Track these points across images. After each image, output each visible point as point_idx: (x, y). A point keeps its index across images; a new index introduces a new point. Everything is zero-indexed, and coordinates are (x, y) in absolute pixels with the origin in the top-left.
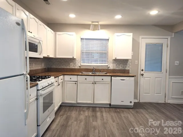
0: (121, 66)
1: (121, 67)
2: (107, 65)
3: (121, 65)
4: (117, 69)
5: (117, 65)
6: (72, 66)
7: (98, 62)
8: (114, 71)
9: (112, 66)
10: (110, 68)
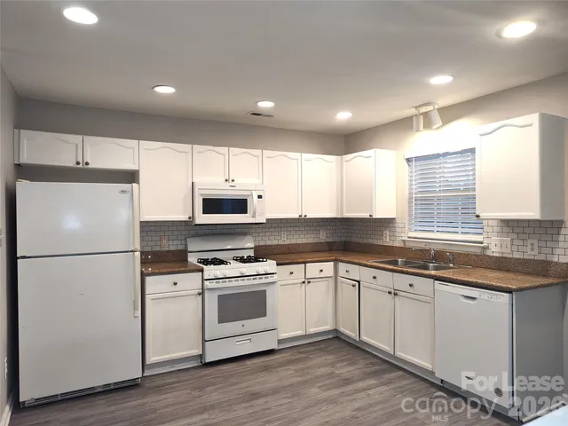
0: (532, 245)
1: (532, 249)
2: (479, 238)
3: (529, 242)
4: (517, 255)
5: (515, 242)
6: (387, 240)
7: (459, 230)
8: (501, 264)
9: (496, 245)
10: (489, 253)
